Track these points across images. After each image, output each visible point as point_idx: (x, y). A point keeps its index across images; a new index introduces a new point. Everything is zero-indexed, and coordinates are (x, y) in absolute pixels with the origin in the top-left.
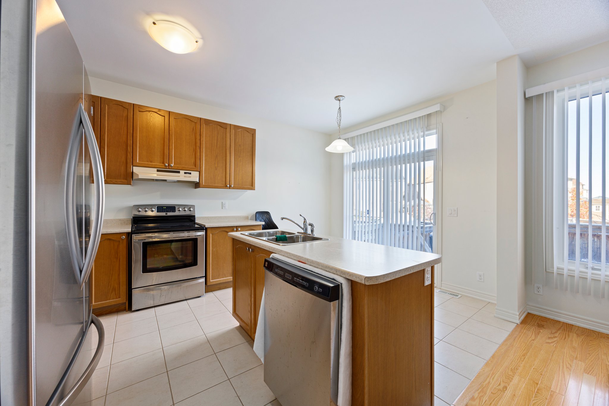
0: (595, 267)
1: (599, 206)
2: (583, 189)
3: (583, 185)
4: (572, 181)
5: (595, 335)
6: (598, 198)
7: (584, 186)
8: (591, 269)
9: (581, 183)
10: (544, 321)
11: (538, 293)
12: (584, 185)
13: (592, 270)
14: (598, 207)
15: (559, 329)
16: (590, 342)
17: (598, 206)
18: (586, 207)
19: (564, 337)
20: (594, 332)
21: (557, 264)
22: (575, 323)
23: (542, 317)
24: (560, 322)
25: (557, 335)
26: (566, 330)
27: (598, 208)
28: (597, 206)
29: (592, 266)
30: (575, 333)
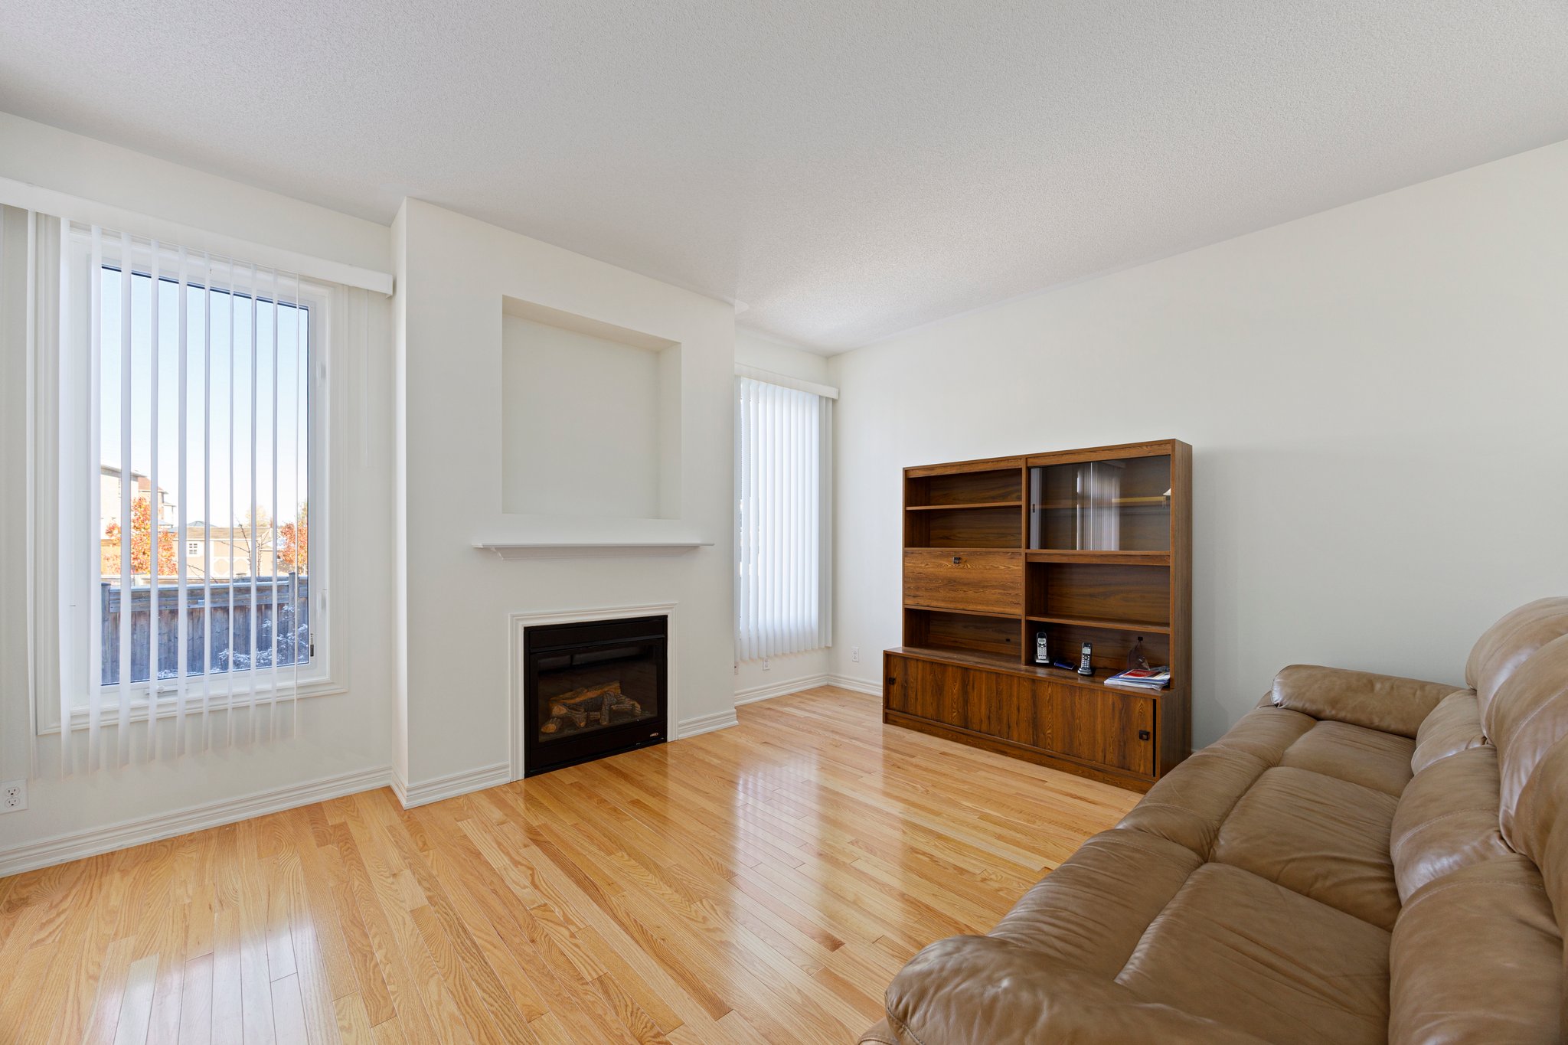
0: (166, 689)
1: (195, 542)
2: (163, 502)
3: (163, 493)
4: (137, 481)
5: (166, 850)
6: (195, 525)
7: (165, 495)
8: (156, 695)
9: (160, 489)
10: (30, 885)
11: (14, 809)
12: (167, 493)
13: (158, 697)
14: (193, 546)
15: (75, 884)
16: (153, 872)
17: (193, 543)
18: (166, 547)
19: (88, 897)
20: (161, 843)
21: (68, 704)
22: (120, 844)
23: (24, 875)
24: (78, 862)
25: (65, 905)
26: (93, 877)
27: (193, 549)
28: (191, 544)
29: (158, 687)
30: (119, 870)
